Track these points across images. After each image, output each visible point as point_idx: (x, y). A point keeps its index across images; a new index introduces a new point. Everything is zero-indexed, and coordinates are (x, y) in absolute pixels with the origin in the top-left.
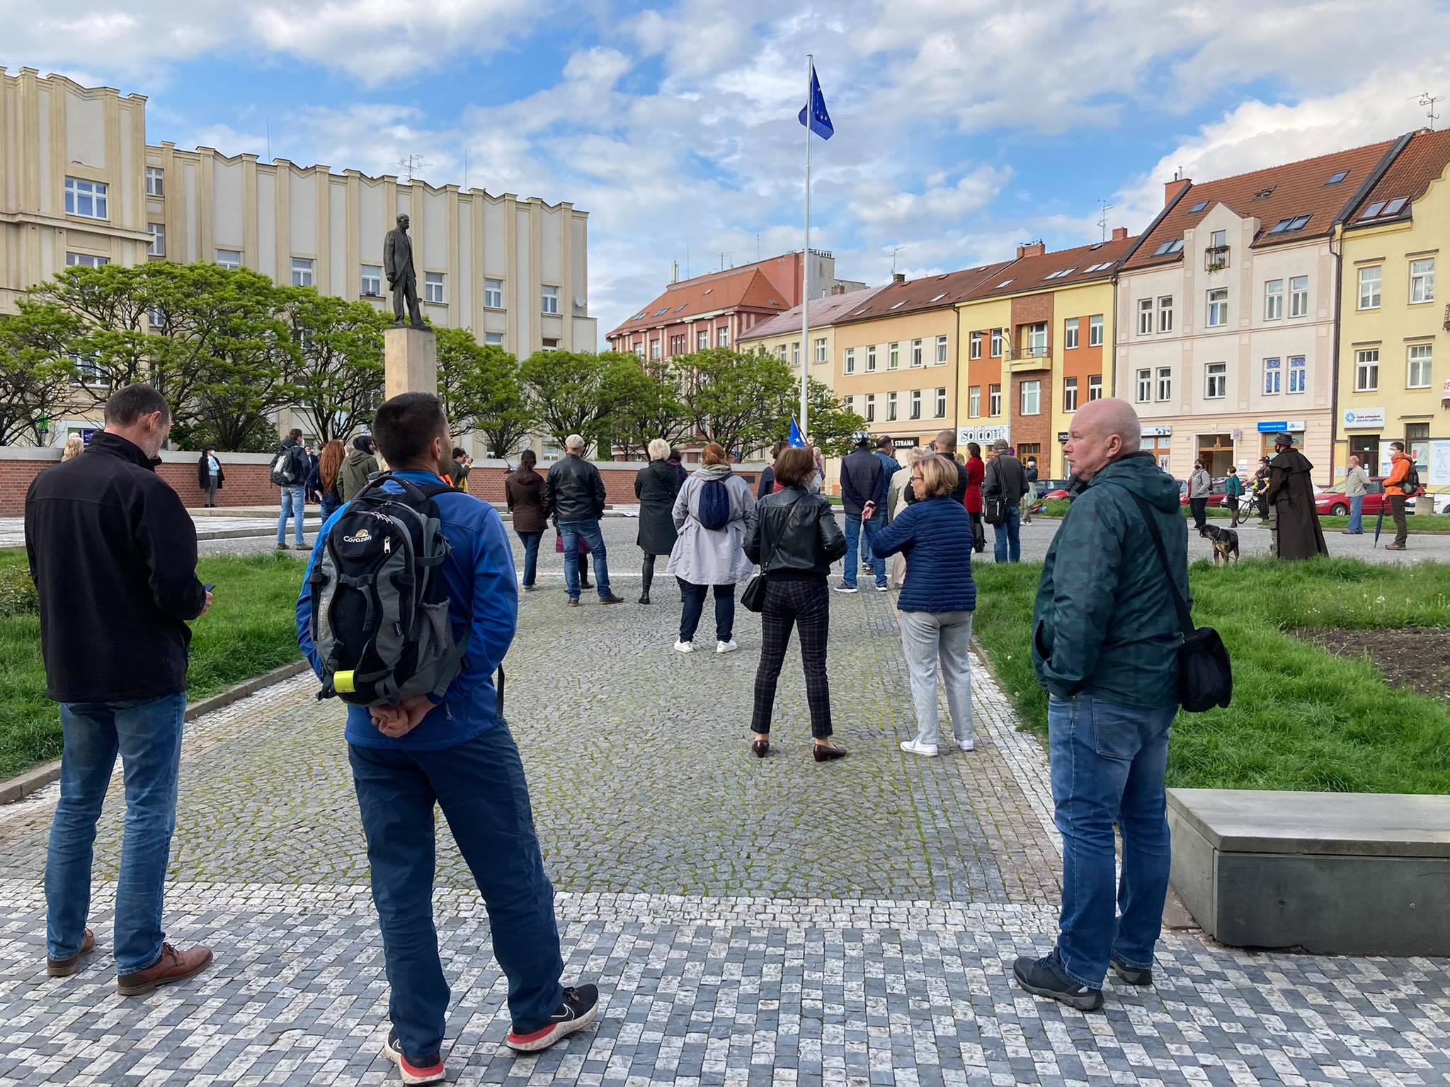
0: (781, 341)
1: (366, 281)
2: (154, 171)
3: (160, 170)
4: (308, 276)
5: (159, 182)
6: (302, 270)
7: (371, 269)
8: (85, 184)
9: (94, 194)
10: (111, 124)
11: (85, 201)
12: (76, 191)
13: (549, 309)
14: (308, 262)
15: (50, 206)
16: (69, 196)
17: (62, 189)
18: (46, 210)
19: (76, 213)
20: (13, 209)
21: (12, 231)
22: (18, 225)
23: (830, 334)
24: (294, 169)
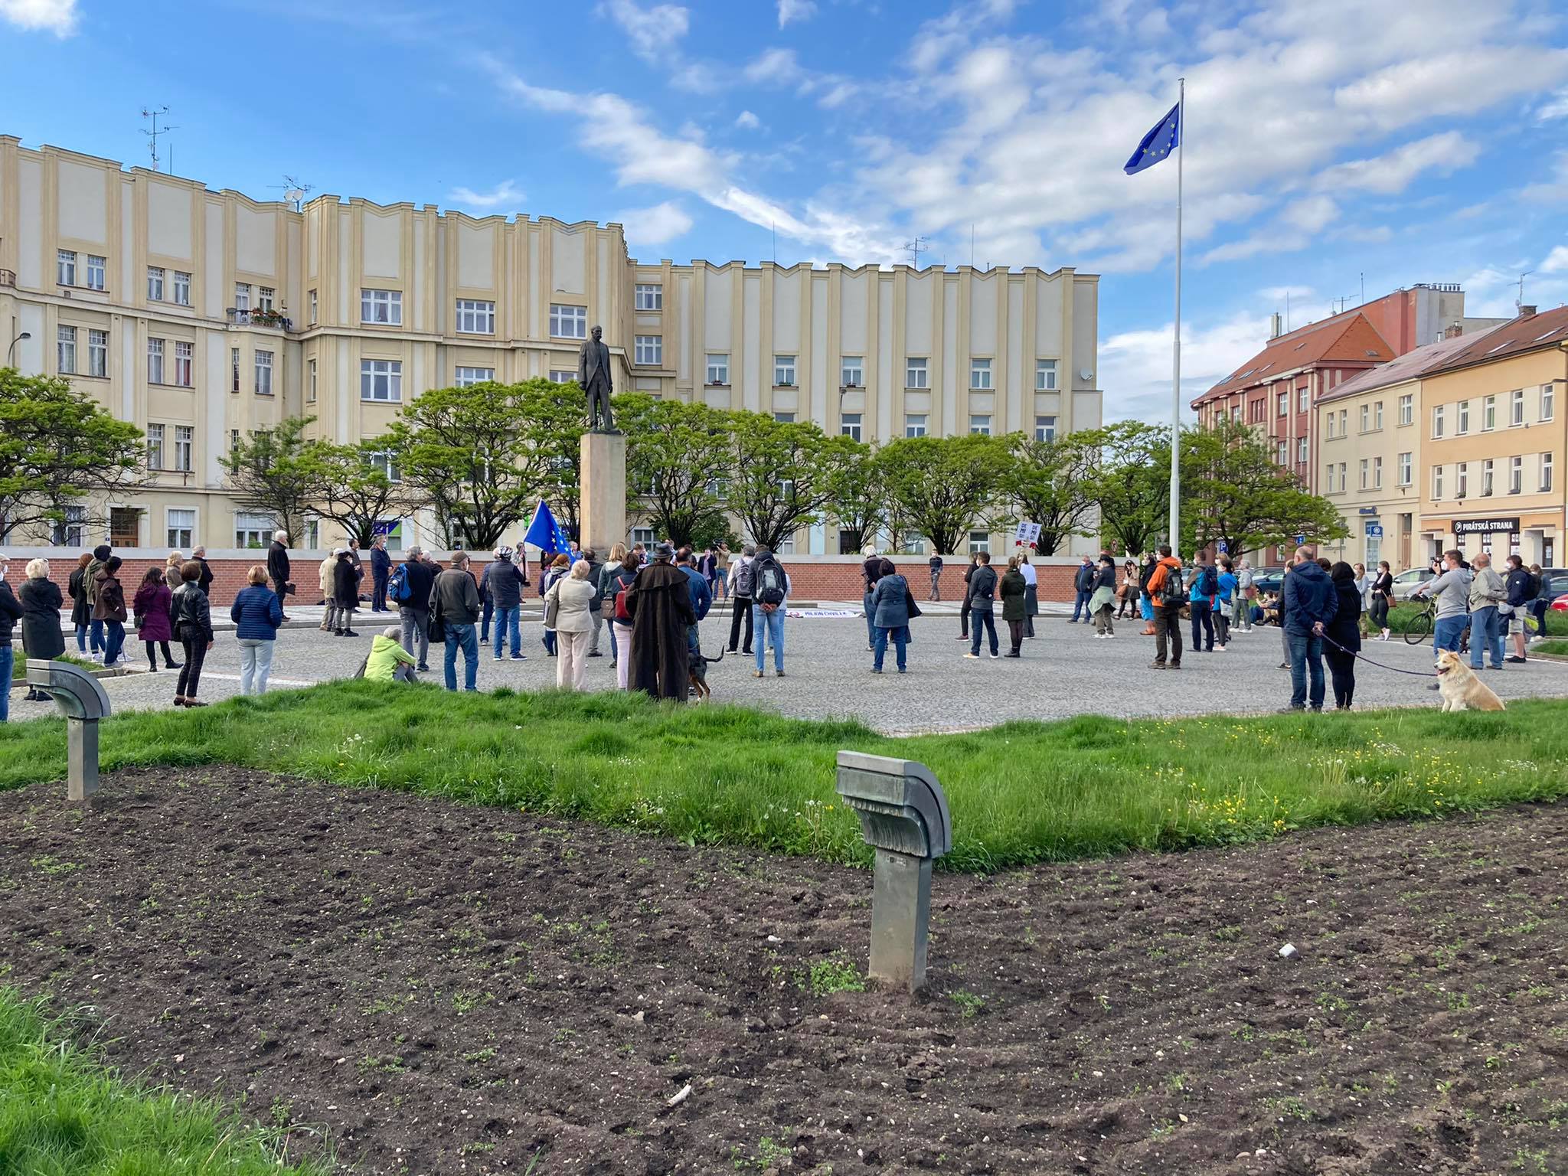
0: (1363, 401)
1: (847, 373)
2: (644, 288)
3: (659, 286)
4: (790, 372)
5: (659, 297)
6: (785, 367)
7: (852, 361)
8: (569, 308)
9: (575, 317)
10: (591, 252)
11: (567, 324)
12: (560, 316)
13: (1044, 384)
14: (790, 359)
15: (538, 332)
16: (554, 321)
17: (548, 315)
18: (535, 335)
19: (560, 336)
20: (510, 336)
21: (509, 355)
22: (513, 350)
23: (1415, 389)
24: (778, 270)
